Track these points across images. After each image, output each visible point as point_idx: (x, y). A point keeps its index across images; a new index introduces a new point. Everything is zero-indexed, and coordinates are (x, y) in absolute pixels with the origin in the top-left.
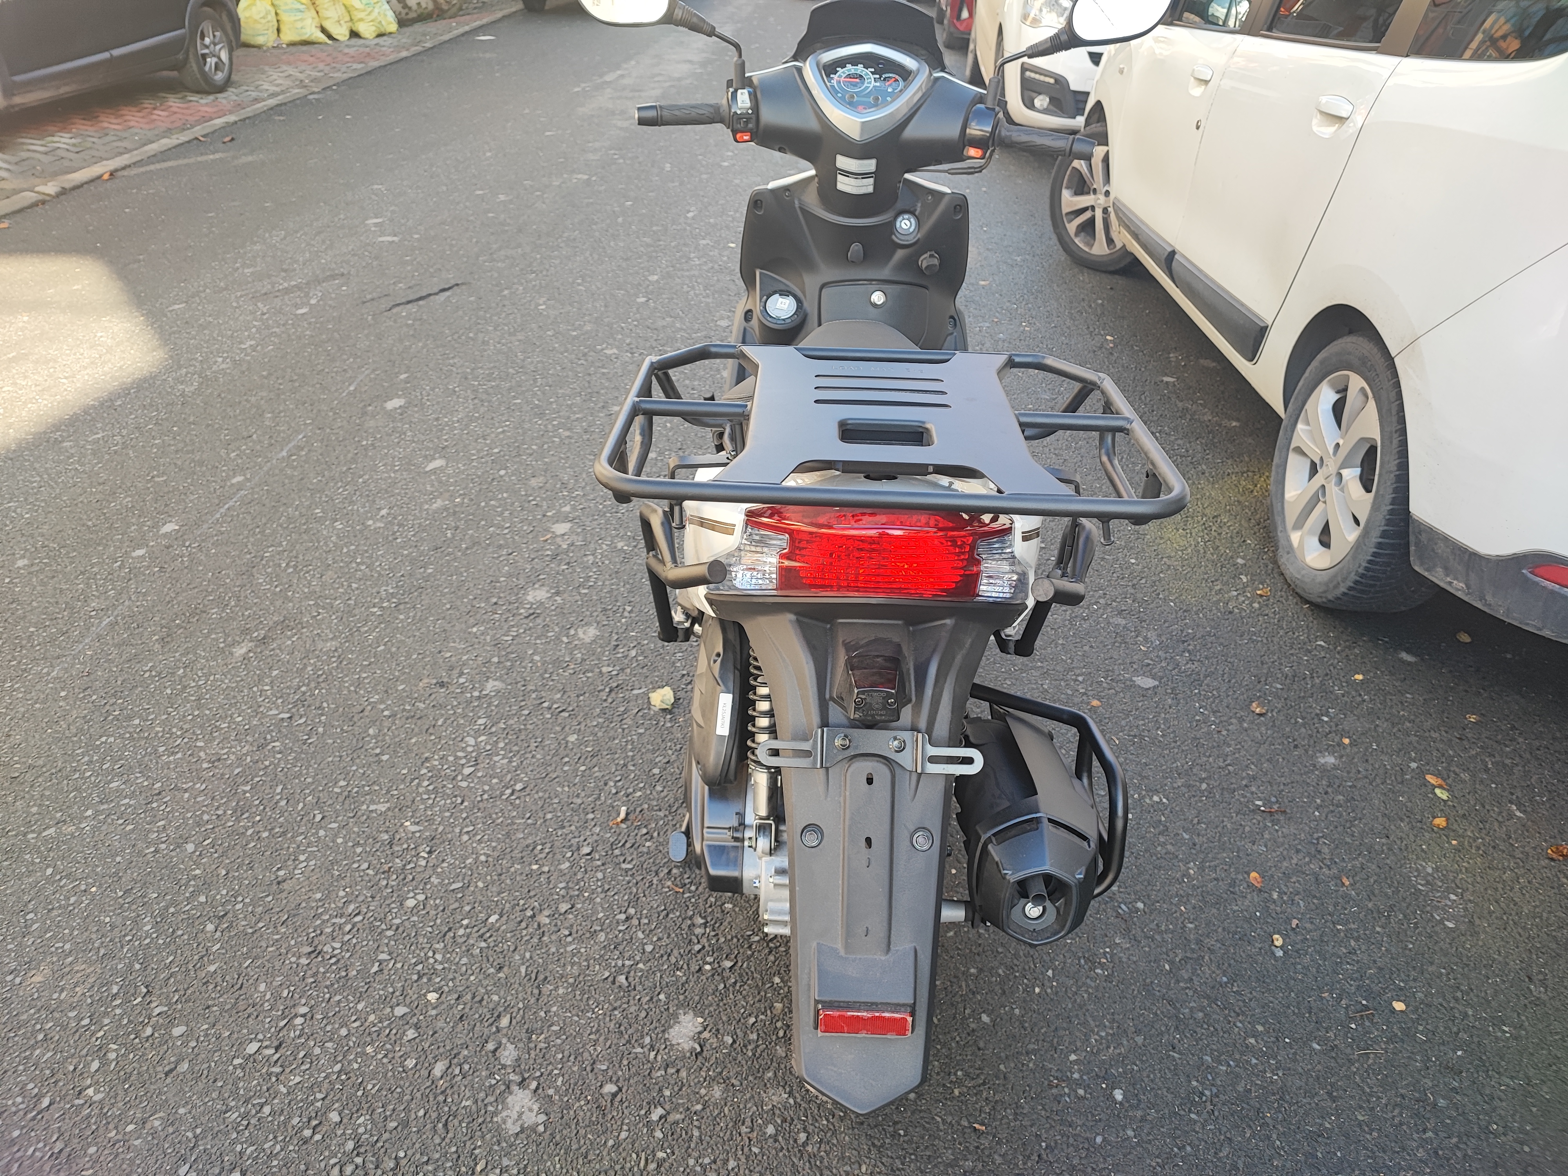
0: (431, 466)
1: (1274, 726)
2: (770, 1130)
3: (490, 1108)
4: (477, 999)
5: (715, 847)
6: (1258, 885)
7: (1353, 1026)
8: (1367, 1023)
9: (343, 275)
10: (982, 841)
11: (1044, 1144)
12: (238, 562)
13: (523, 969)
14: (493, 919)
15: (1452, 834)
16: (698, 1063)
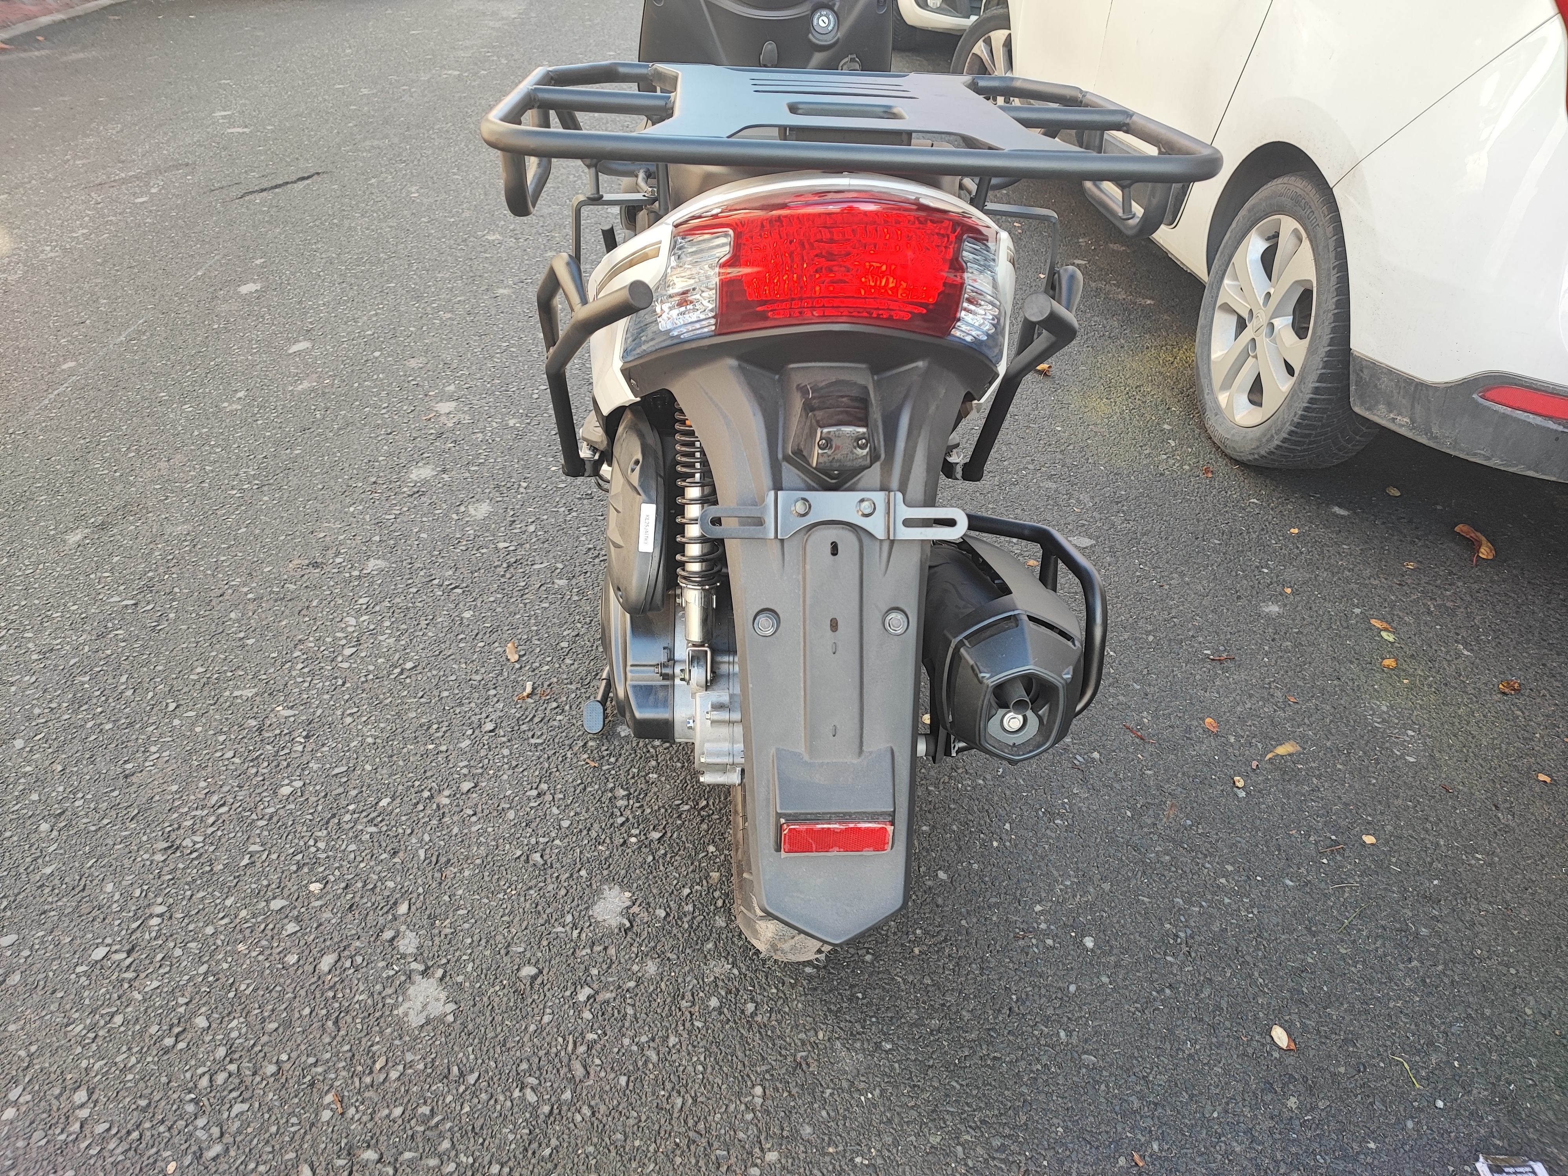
0: (294, 348)
1: (1215, 579)
2: (714, 1002)
3: (389, 1001)
4: (370, 886)
5: (641, 687)
6: (1215, 730)
7: (1325, 861)
8: (1339, 858)
9: (187, 165)
10: (953, 645)
11: (1014, 997)
12: (71, 447)
13: (422, 853)
14: (384, 802)
15: (1402, 674)
16: (628, 938)
